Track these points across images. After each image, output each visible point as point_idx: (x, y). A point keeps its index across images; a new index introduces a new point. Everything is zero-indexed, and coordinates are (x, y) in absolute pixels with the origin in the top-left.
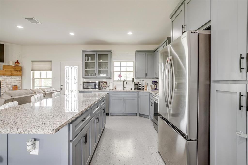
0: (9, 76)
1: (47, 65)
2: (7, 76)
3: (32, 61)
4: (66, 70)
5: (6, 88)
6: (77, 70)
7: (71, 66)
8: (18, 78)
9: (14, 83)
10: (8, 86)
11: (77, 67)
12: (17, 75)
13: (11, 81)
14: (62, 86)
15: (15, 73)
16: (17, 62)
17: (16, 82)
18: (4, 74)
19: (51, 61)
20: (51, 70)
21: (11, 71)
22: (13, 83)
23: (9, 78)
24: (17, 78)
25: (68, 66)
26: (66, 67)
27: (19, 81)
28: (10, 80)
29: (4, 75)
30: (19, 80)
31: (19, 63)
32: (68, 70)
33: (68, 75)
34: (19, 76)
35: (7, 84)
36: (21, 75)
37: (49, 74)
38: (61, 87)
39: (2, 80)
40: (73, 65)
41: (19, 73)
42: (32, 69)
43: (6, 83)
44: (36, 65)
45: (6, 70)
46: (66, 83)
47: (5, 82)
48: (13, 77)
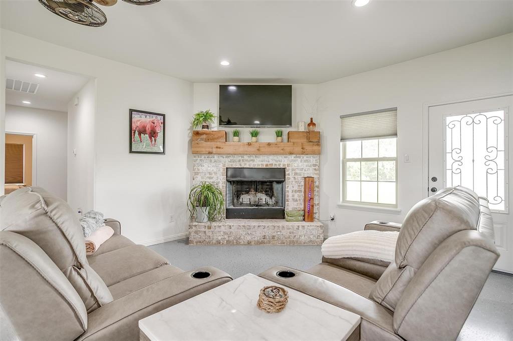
0: (299, 156)
1: (383, 122)
2: (295, 156)
3: (342, 117)
4: (448, 131)
5: (294, 183)
6: (501, 127)
7: (473, 116)
8: (313, 160)
9: (306, 172)
10: (296, 177)
11: (501, 114)
12: (313, 153)
13: (302, 167)
14: (434, 179)
15: (308, 148)
16: (312, 123)
17: (309, 169)
18: (291, 151)
19: (395, 109)
20: (395, 135)
21: (302, 143)
22: (305, 170)
23: (299, 160)
24: (311, 159)
25: (459, 118)
26: (449, 119)
27: (315, 168)
28: (300, 164)
29: (291, 154)
30: (316, 165)
31: (314, 124)
32: (456, 131)
33: (456, 145)
34: (315, 156)
35: (296, 174)
36: (319, 153)
37: (389, 147)
38: (433, 185)
39: (288, 165)
40: (480, 111)
41: (316, 148)
42: (342, 137)
43: (293, 172)
44: (353, 126)
45: (294, 143)
46: (449, 173)
47: (293, 170)
48: (305, 157)
